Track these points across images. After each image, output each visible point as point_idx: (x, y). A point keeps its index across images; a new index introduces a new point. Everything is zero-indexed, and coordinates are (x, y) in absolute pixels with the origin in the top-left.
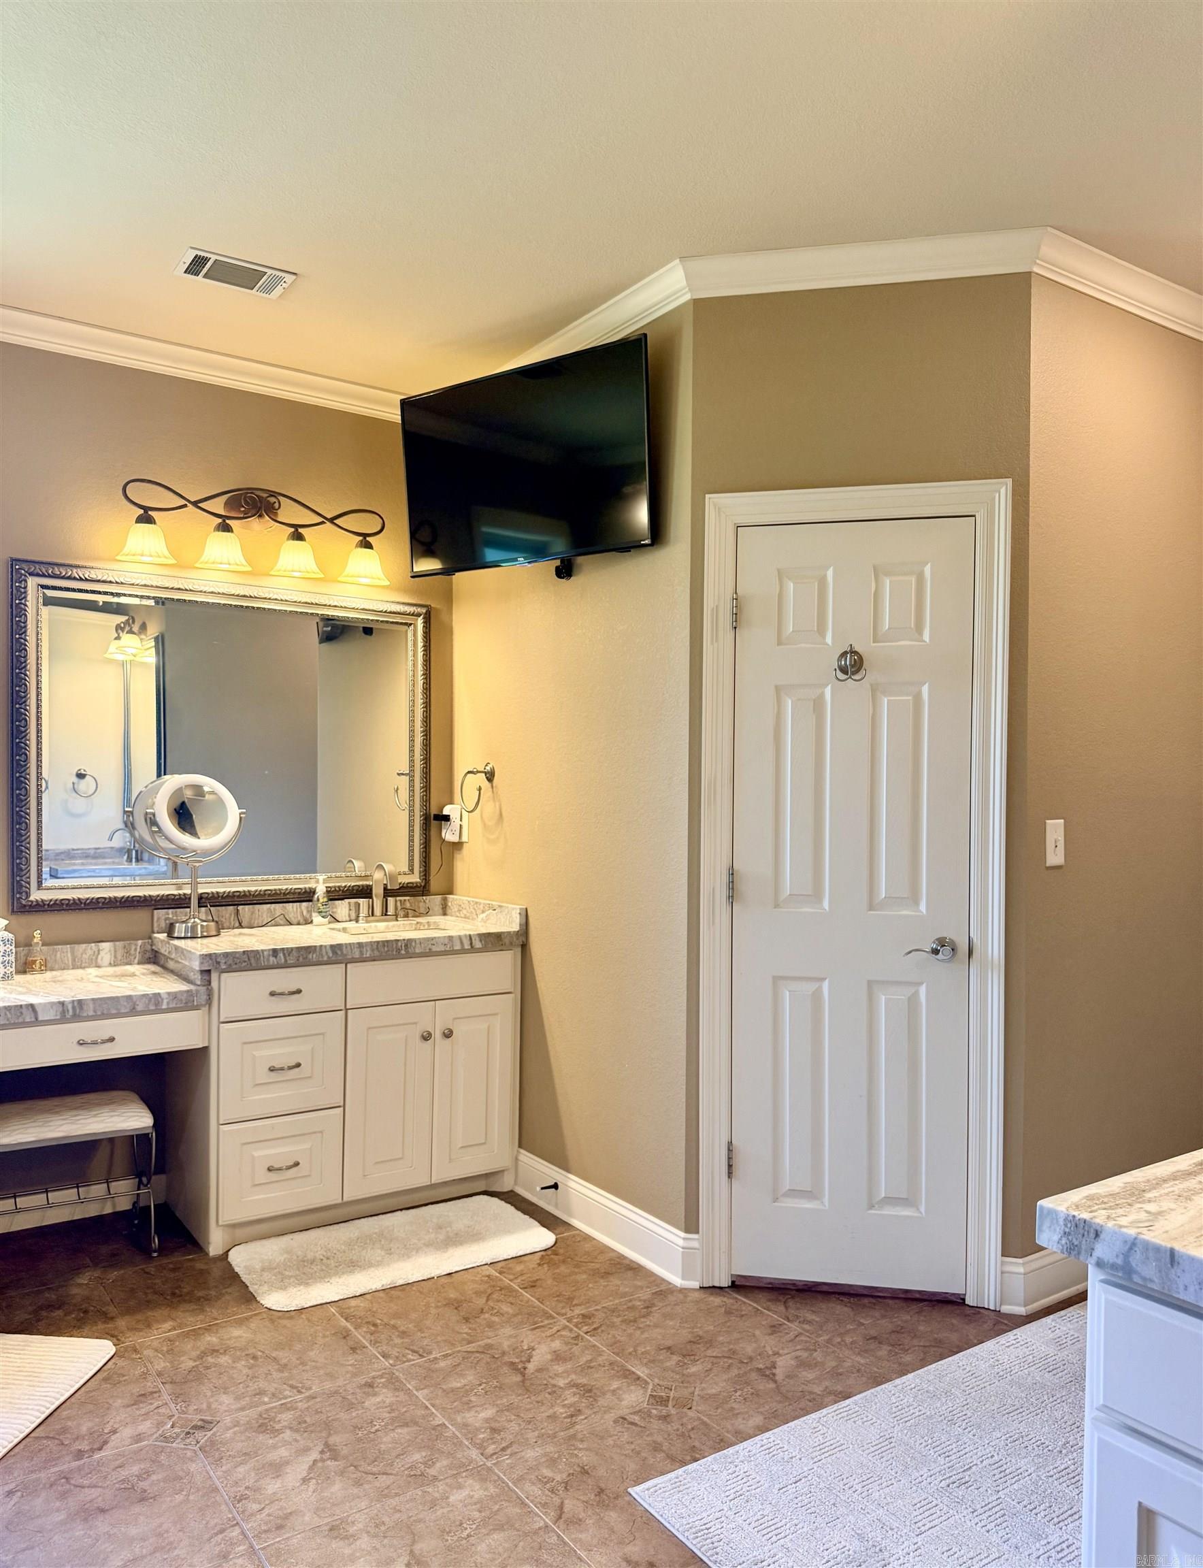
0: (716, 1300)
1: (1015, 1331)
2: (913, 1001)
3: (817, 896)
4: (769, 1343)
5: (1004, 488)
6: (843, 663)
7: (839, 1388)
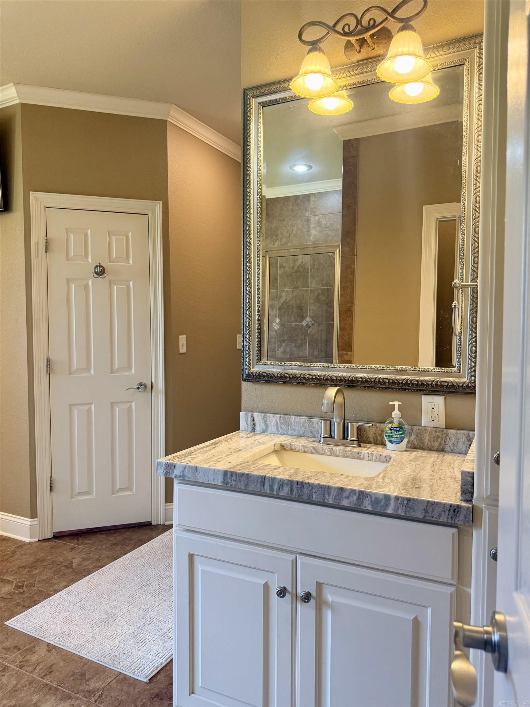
0: (47, 544)
1: (170, 530)
2: (130, 409)
3: (88, 369)
4: (70, 555)
5: (159, 205)
6: (96, 270)
7: (100, 564)
